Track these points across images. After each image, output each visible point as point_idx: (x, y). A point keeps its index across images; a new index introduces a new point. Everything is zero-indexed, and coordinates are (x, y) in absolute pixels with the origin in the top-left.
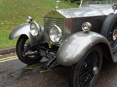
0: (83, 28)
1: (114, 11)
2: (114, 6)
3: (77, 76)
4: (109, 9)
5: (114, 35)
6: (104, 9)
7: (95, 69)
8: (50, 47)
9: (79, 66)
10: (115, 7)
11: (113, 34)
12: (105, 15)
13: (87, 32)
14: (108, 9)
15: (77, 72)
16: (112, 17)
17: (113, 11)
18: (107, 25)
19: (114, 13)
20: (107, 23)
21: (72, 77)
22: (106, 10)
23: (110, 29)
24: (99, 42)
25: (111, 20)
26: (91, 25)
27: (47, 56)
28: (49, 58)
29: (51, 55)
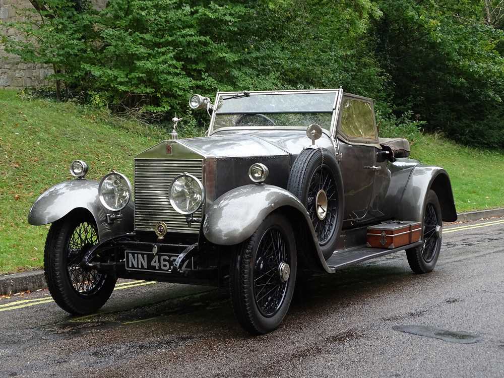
0: (250, 176)
1: (313, 143)
2: (312, 129)
3: (250, 271)
4: (300, 139)
5: (320, 206)
6: (289, 139)
7: (283, 266)
8: (161, 238)
9: (252, 249)
10: (314, 131)
11: (317, 203)
12: (291, 155)
13: (260, 183)
14: (297, 139)
15: (249, 263)
16: (310, 157)
17: (311, 143)
18: (299, 175)
19: (313, 147)
20: (299, 170)
21: (241, 274)
22: (293, 142)
23: (307, 185)
24: (287, 204)
25: (306, 164)
26: (267, 169)
27: (153, 264)
28: (160, 269)
29: (167, 258)
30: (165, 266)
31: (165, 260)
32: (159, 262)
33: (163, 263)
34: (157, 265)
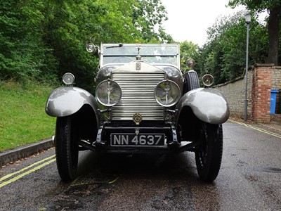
8: (138, 124)
27: (133, 141)
28: (139, 144)
29: (145, 137)
30: (143, 142)
31: (142, 138)
32: (138, 140)
33: (141, 140)
34: (136, 142)
